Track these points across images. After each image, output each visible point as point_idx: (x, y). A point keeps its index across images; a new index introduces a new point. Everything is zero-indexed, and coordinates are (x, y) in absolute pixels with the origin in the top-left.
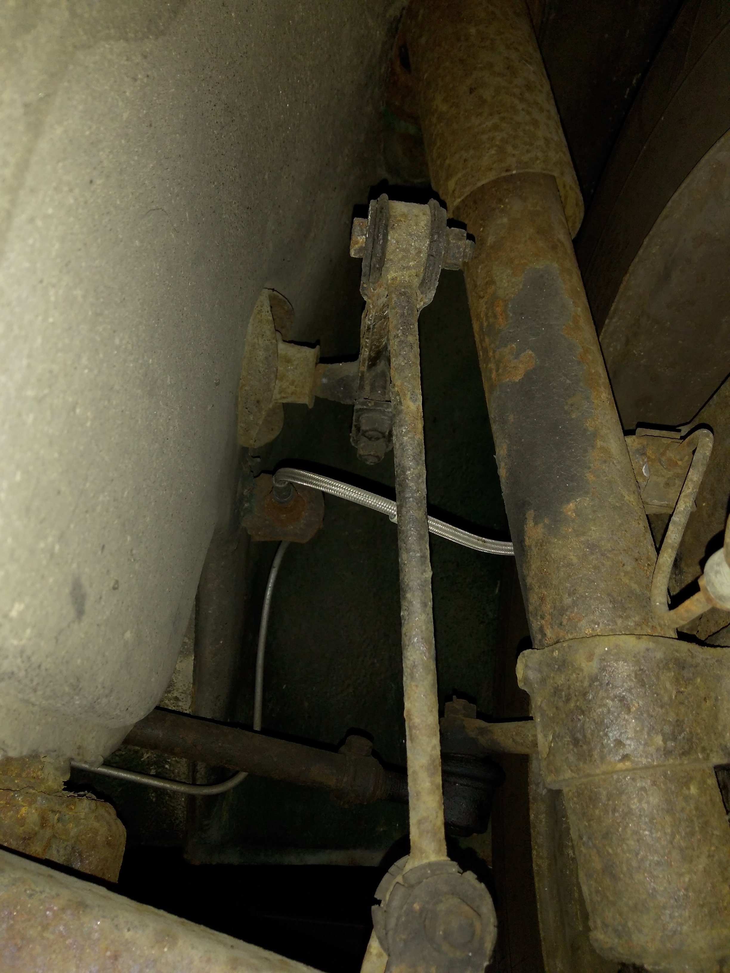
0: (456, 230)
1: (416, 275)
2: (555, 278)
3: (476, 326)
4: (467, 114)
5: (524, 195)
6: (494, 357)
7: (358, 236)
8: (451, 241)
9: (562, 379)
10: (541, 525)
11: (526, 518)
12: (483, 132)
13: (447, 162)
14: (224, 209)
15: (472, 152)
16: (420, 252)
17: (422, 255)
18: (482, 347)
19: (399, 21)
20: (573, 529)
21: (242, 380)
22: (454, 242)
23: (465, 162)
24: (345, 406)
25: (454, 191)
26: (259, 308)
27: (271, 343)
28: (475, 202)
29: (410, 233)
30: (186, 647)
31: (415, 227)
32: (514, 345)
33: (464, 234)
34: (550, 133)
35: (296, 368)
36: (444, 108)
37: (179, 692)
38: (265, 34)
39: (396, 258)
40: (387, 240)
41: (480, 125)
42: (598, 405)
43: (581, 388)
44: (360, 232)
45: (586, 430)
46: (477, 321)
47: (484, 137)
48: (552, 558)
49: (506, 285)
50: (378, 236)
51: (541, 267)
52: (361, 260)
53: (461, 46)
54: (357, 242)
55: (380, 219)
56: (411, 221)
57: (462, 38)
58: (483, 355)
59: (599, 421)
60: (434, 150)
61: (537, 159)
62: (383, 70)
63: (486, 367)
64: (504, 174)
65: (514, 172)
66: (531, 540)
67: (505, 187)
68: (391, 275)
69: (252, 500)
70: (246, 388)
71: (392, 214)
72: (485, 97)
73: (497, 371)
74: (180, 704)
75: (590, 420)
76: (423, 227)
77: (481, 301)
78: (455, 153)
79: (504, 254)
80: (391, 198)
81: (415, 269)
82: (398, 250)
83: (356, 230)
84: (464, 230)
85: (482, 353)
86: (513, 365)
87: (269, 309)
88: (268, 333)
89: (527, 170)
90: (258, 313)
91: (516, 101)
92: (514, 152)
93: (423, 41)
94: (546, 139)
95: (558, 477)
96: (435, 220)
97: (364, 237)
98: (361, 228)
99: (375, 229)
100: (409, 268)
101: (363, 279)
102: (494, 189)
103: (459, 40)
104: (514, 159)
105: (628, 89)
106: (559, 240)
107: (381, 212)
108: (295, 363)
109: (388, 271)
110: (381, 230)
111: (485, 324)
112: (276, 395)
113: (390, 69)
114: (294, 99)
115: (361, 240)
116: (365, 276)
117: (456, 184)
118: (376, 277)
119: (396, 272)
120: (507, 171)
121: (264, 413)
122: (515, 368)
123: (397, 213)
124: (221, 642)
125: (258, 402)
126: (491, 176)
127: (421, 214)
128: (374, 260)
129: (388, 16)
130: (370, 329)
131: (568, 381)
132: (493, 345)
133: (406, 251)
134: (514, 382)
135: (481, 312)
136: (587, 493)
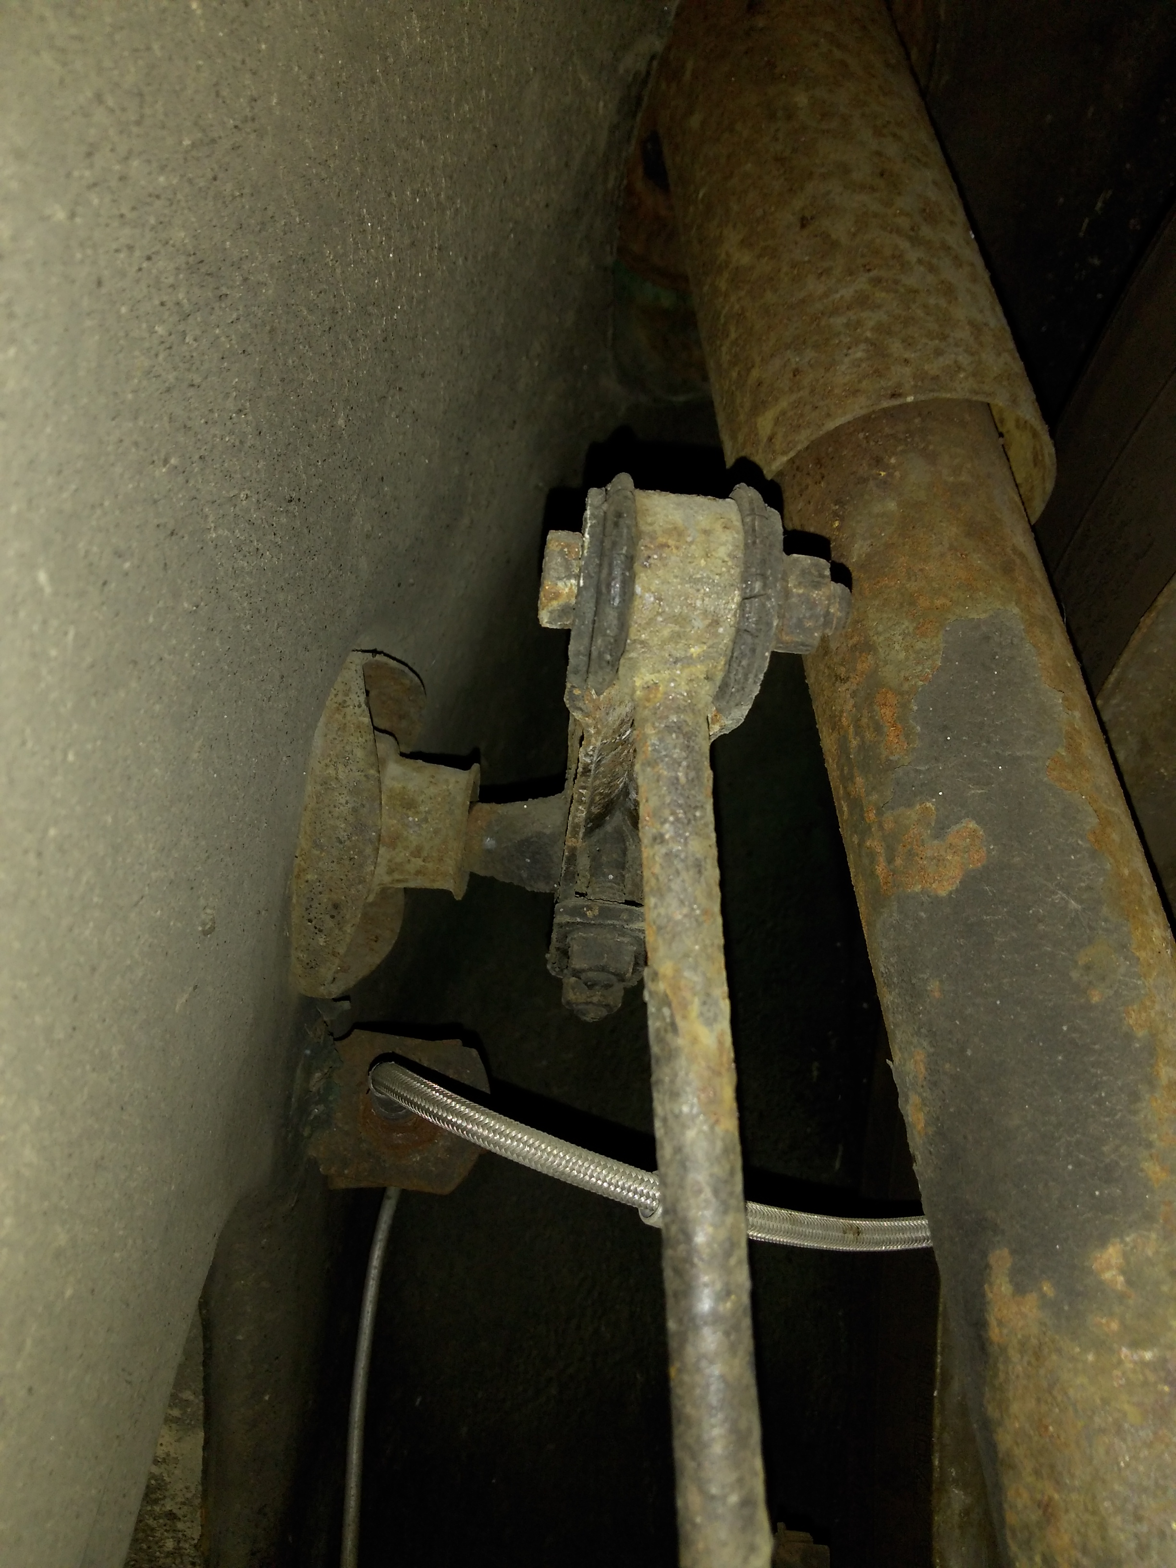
0: (805, 560)
1: (707, 678)
2: (1016, 641)
3: (828, 742)
4: (795, 272)
5: (931, 447)
6: (881, 827)
7: (560, 579)
8: (794, 590)
9: (1057, 898)
10: (1032, 1298)
11: (988, 1266)
12: (835, 311)
13: (755, 373)
14: (211, 518)
15: (810, 354)
16: (716, 623)
17: (721, 630)
18: (848, 794)
19: (645, 82)
20: (1123, 1323)
21: (300, 858)
22: (801, 591)
23: (795, 375)
24: (535, 895)
25: (770, 439)
26: (340, 699)
27: (366, 776)
28: (819, 462)
29: (691, 577)
30: (189, 1410)
31: (703, 562)
32: (929, 804)
33: (824, 569)
34: (981, 311)
35: (426, 820)
36: (745, 258)
37: (176, 1503)
38: (311, 77)
39: (656, 639)
40: (633, 593)
41: (826, 295)
42: (1149, 965)
43: (1106, 920)
44: (562, 569)
45: (1129, 1037)
46: (833, 729)
47: (839, 321)
48: (1069, 1398)
49: (902, 655)
50: (609, 586)
51: (983, 616)
52: (564, 635)
53: (777, 130)
54: (557, 595)
55: (614, 544)
56: (693, 547)
57: (780, 114)
58: (851, 814)
59: (1157, 1007)
60: (724, 349)
61: (960, 368)
62: (610, 184)
63: (859, 845)
64: (885, 404)
65: (910, 399)
66: (1005, 1331)
67: (887, 430)
68: (642, 678)
69: (331, 1098)
70: (309, 877)
71: (644, 528)
72: (834, 237)
73: (890, 860)
74: (180, 1525)
75: (1135, 1007)
76: (724, 561)
77: (842, 688)
78: (772, 356)
79: (893, 583)
80: (642, 484)
81: (702, 661)
82: (660, 619)
83: (553, 564)
84: (823, 561)
85: (848, 806)
86: (929, 853)
87: (363, 698)
88: (359, 753)
89: (936, 395)
90: (338, 709)
91: (904, 245)
92: (907, 355)
93: (695, 122)
94: (971, 323)
95: (1070, 1167)
96: (754, 543)
97: (573, 581)
98: (567, 560)
99: (600, 565)
100: (688, 661)
101: (571, 680)
102: (861, 435)
103: (772, 117)
104: (908, 370)
105: (1087, 221)
106: (1015, 549)
107: (616, 525)
108: (423, 808)
109: (634, 667)
110: (617, 572)
111: (854, 743)
112: (380, 876)
113: (625, 182)
114: (407, 241)
115: (567, 590)
116: (576, 672)
117: (777, 422)
118: (604, 679)
119: (655, 671)
120: (894, 396)
121: (349, 929)
122: (939, 861)
123: (656, 527)
124: (267, 1398)
125: (336, 906)
126: (857, 408)
127: (718, 526)
128: (599, 642)
129: (621, 70)
130: (590, 771)
131: (1073, 904)
132: (874, 797)
133: (682, 620)
134: (937, 897)
135: (842, 711)
136: (1149, 1218)
